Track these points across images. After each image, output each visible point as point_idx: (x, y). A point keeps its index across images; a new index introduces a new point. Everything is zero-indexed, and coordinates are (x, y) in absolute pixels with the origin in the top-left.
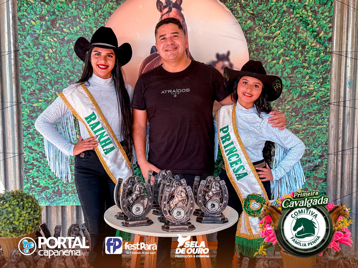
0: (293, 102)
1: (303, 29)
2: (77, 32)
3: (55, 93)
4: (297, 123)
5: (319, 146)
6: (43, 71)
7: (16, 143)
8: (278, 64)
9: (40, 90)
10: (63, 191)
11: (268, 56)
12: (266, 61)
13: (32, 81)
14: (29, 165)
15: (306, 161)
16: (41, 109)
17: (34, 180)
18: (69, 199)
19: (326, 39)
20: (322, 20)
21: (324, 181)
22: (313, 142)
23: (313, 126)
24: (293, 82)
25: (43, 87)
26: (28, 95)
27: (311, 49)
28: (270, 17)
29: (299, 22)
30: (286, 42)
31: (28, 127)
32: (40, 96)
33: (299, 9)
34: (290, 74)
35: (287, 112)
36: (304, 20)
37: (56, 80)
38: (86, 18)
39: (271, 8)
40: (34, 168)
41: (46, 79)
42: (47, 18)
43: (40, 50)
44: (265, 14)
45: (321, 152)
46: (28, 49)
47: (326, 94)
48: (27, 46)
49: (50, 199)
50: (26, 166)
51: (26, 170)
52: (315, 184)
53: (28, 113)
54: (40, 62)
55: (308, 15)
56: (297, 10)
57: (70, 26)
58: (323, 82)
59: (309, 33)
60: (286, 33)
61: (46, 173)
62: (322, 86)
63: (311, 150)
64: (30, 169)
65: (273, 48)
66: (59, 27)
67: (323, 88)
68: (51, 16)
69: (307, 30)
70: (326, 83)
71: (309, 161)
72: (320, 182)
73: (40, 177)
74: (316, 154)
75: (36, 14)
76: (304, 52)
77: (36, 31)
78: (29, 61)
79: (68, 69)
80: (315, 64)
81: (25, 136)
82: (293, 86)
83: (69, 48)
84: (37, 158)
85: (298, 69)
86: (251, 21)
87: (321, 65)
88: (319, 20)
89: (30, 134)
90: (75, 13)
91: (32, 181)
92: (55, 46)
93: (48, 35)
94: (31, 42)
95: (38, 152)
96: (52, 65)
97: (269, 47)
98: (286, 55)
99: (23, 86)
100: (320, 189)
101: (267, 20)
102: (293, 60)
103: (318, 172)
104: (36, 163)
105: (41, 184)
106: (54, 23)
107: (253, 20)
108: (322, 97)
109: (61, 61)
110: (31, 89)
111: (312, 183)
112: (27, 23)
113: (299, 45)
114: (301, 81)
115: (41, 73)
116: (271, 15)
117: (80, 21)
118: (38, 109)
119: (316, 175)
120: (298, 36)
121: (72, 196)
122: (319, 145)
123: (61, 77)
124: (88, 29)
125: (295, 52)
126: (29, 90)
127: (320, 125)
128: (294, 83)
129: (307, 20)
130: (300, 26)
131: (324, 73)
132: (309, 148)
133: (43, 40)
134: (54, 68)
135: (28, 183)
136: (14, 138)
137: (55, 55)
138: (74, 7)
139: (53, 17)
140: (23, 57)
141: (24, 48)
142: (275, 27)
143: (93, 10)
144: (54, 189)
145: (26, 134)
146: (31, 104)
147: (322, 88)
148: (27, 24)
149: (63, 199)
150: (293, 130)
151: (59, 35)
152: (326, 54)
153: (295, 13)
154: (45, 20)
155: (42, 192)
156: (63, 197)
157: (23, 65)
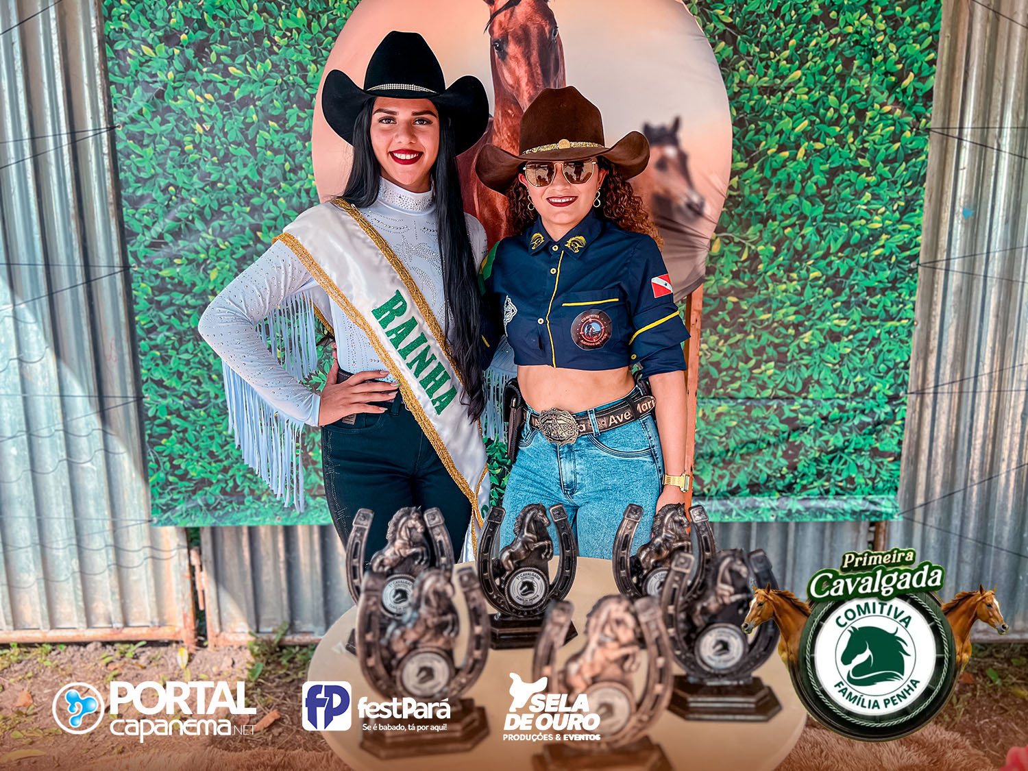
0: (828, 260)
1: (860, 68)
2: (266, 75)
3: (214, 241)
4: (836, 316)
5: (887, 373)
6: (181, 185)
7: (129, 371)
8: (794, 159)
9: (176, 234)
10: (246, 491)
11: (769, 138)
12: (765, 152)
13: (153, 210)
14: (158, 426)
15: (855, 411)
16: (180, 283)
17: (175, 462)
18: (262, 510)
19: (920, 94)
20: (911, 41)
21: (895, 460)
22: (875, 362)
23: (877, 323)
24: (831, 208)
25: (183, 226)
26: (146, 247)
27: (880, 120)
28: (775, 33)
29: (851, 48)
30: (818, 100)
31: (152, 330)
32: (176, 249)
33: (852, 11)
34: (824, 188)
35: (812, 287)
36: (864, 42)
37: (215, 206)
38: (289, 37)
39: (779, 8)
40: (171, 435)
41: (190, 204)
42: (183, 37)
43: (169, 127)
44: (763, 26)
45: (893, 389)
46: (139, 125)
47: (911, 240)
48: (136, 116)
49: (215, 509)
50: (151, 429)
51: (152, 440)
52: (874, 467)
53: (147, 295)
54: (172, 159)
55: (874, 28)
56: (848, 14)
57: (246, 59)
58: (906, 208)
59: (876, 77)
60: (817, 78)
61: (201, 445)
62: (904, 218)
63: (867, 384)
64: (161, 436)
65: (780, 118)
66: (216, 63)
67: (906, 223)
68: (195, 31)
69: (872, 70)
70: (915, 210)
71: (863, 412)
72: (885, 463)
73: (188, 456)
74: (881, 393)
75: (153, 26)
76: (860, 129)
77: (155, 75)
78: (142, 157)
79: (246, 177)
80: (886, 162)
81: (145, 354)
82: (830, 220)
83: (247, 120)
84: (178, 409)
85: (843, 173)
86: (727, 43)
87: (904, 164)
88: (902, 41)
89: (156, 347)
90: (259, 25)
91: (168, 465)
92: (209, 116)
93: (190, 84)
94: (146, 106)
95: (179, 394)
96: (202, 168)
97: (771, 116)
98: (814, 137)
99: (131, 223)
100: (885, 478)
101: (767, 42)
102: (832, 149)
103: (883, 436)
104: (175, 421)
105: (192, 474)
106: (204, 51)
107: (730, 41)
108: (903, 248)
109: (227, 157)
110: (152, 231)
111: (867, 465)
112: (130, 51)
113: (849, 111)
114: (852, 206)
115: (177, 188)
116: (778, 28)
117: (272, 46)
118: (172, 285)
119: (878, 445)
120: (847, 85)
121: (270, 501)
122: (889, 369)
123: (228, 199)
124: (294, 69)
125: (838, 129)
126: (146, 233)
127: (893, 319)
128: (833, 211)
129: (873, 43)
130: (854, 58)
131: (910, 183)
132: (864, 379)
133: (176, 99)
134: (210, 174)
135: (158, 470)
136: (121, 357)
137: (210, 140)
138: (255, 5)
139: (201, 35)
140: (126, 147)
141: (128, 120)
142: (789, 60)
143: (307, 14)
144: (224, 485)
145: (147, 349)
146: (155, 271)
147: (902, 223)
148: (131, 56)
149: (247, 509)
150: (825, 332)
151: (219, 85)
152: (917, 134)
153: (842, 24)
154: (178, 43)
155: (194, 492)
156: (247, 504)
157: (129, 167)
